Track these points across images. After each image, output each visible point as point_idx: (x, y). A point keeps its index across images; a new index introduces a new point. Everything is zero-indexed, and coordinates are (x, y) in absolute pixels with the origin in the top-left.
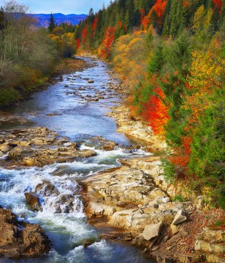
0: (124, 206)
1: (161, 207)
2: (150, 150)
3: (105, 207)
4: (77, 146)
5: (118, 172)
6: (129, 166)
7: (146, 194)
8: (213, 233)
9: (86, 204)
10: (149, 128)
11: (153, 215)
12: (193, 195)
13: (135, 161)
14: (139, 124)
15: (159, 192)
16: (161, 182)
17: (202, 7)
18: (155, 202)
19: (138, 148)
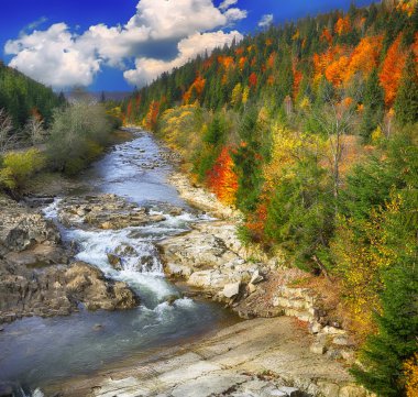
0: (200, 267)
1: (237, 268)
2: (215, 216)
3: (182, 267)
4: (147, 211)
5: (191, 236)
6: (199, 230)
7: (219, 256)
8: (292, 291)
9: (164, 264)
10: (213, 195)
11: (230, 275)
12: (265, 257)
13: (204, 225)
14: (201, 191)
15: (231, 254)
16: (231, 245)
17: (239, 85)
18: (230, 264)
19: (204, 213)
